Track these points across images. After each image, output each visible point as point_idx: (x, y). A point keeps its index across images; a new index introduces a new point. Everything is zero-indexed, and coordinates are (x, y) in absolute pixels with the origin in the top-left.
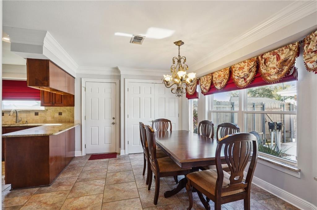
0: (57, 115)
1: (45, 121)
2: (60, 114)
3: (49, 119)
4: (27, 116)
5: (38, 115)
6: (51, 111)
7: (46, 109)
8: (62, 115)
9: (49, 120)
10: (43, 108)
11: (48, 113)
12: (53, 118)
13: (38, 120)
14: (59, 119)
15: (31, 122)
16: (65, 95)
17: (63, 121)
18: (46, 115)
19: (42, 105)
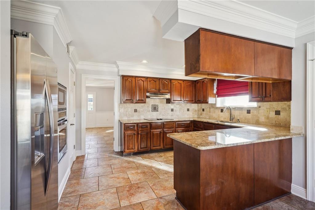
0: (272, 114)
1: (257, 122)
2: (278, 113)
3: (262, 119)
4: (239, 113)
5: (250, 113)
6: (265, 109)
7: (259, 105)
8: (280, 115)
9: (262, 121)
10: (255, 104)
11: (261, 111)
12: (268, 118)
13: (250, 119)
14: (276, 121)
15: (244, 121)
16: (274, 83)
17: (281, 124)
18: (259, 113)
19: (251, 101)
